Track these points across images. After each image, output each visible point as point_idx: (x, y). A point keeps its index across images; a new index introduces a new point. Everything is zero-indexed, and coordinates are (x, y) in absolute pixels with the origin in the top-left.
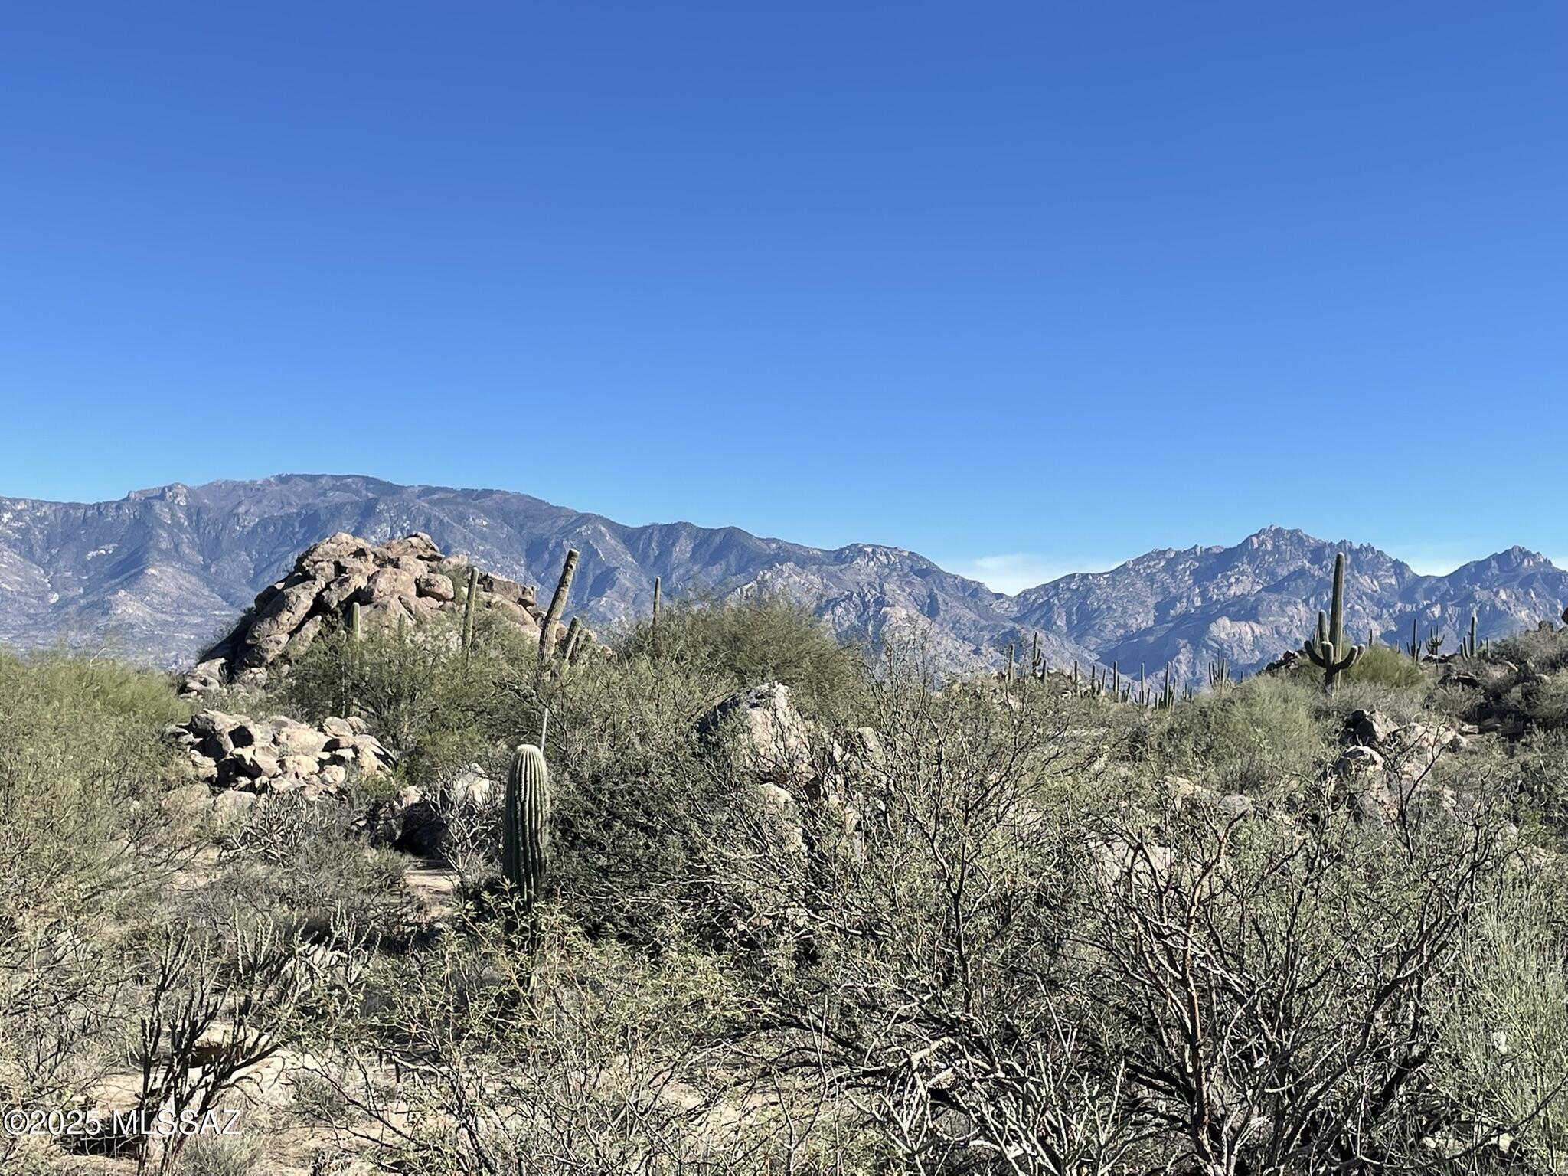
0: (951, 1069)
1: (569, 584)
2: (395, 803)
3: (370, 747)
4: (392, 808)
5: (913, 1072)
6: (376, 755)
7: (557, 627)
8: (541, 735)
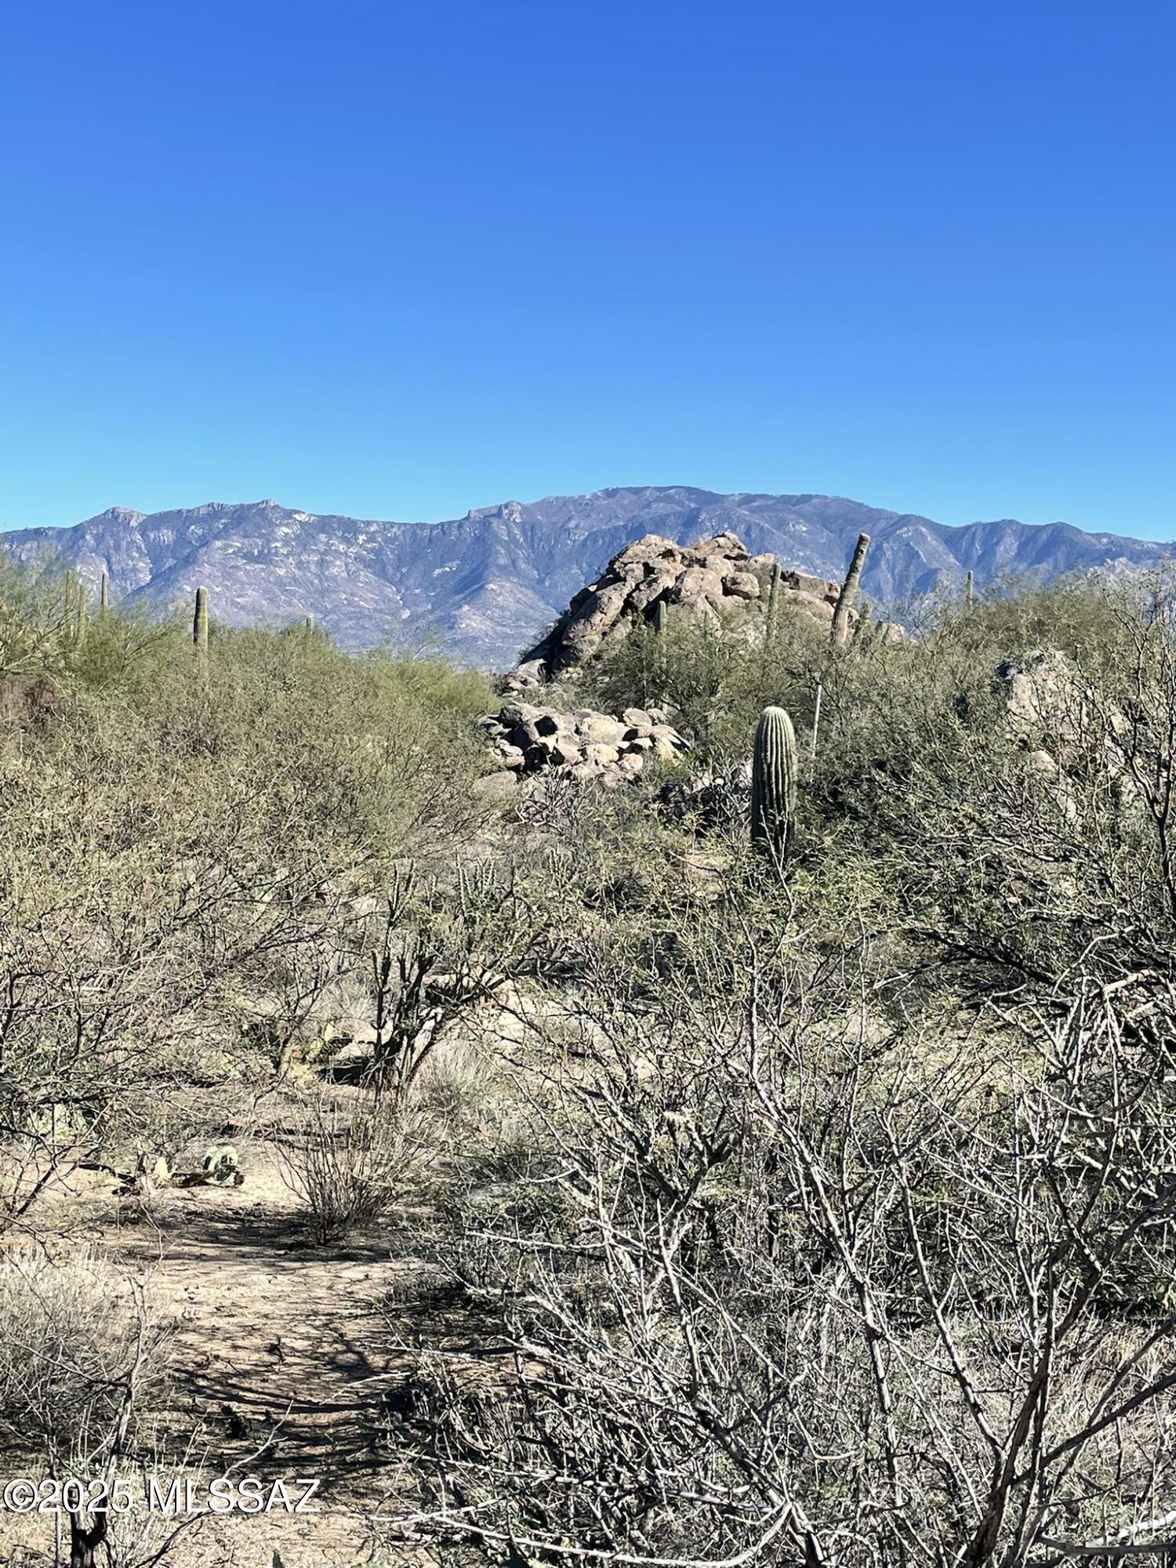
1: (860, 569)
2: (685, 787)
3: (667, 736)
4: (682, 792)
6: (673, 744)
7: (851, 610)
8: (814, 713)
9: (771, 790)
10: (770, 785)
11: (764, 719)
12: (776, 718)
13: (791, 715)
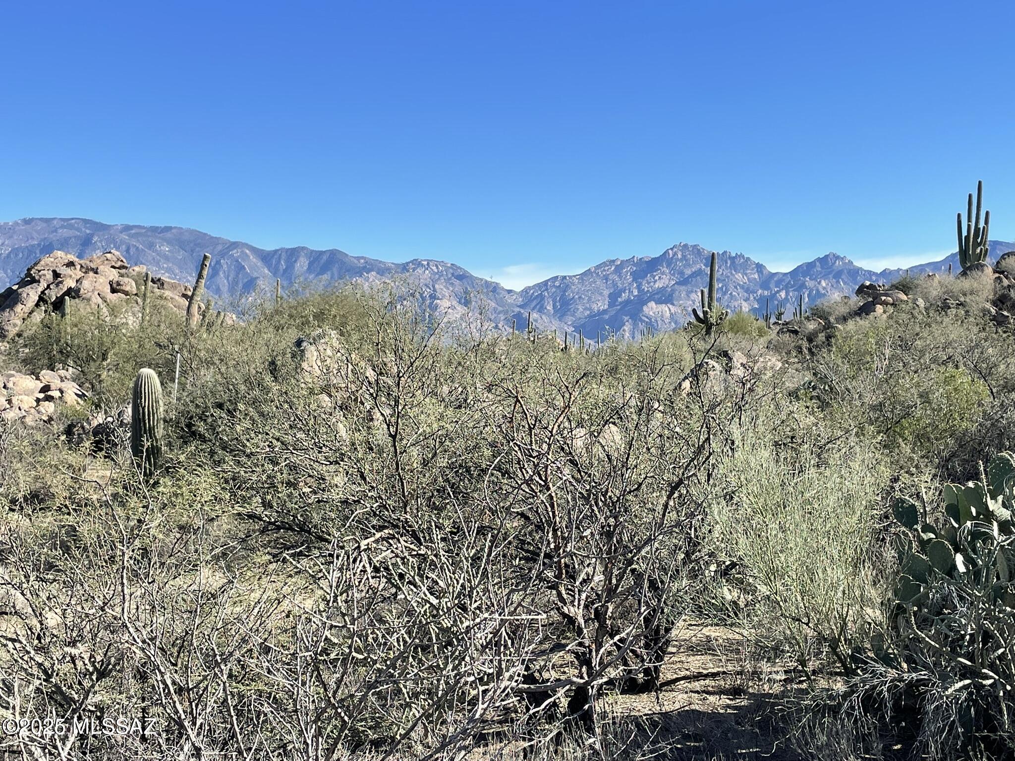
0: (390, 550)
1: (205, 277)
2: (85, 424)
3: (71, 390)
4: (83, 427)
5: (360, 552)
6: (76, 394)
7: (199, 302)
8: (175, 372)
9: (145, 424)
10: (144, 421)
11: (139, 377)
12: (149, 377)
13: (160, 374)
